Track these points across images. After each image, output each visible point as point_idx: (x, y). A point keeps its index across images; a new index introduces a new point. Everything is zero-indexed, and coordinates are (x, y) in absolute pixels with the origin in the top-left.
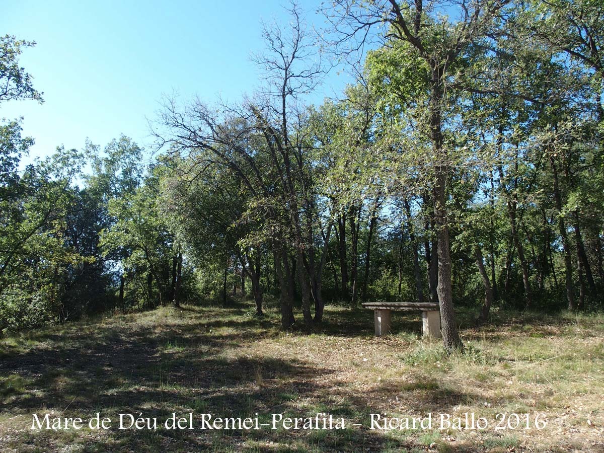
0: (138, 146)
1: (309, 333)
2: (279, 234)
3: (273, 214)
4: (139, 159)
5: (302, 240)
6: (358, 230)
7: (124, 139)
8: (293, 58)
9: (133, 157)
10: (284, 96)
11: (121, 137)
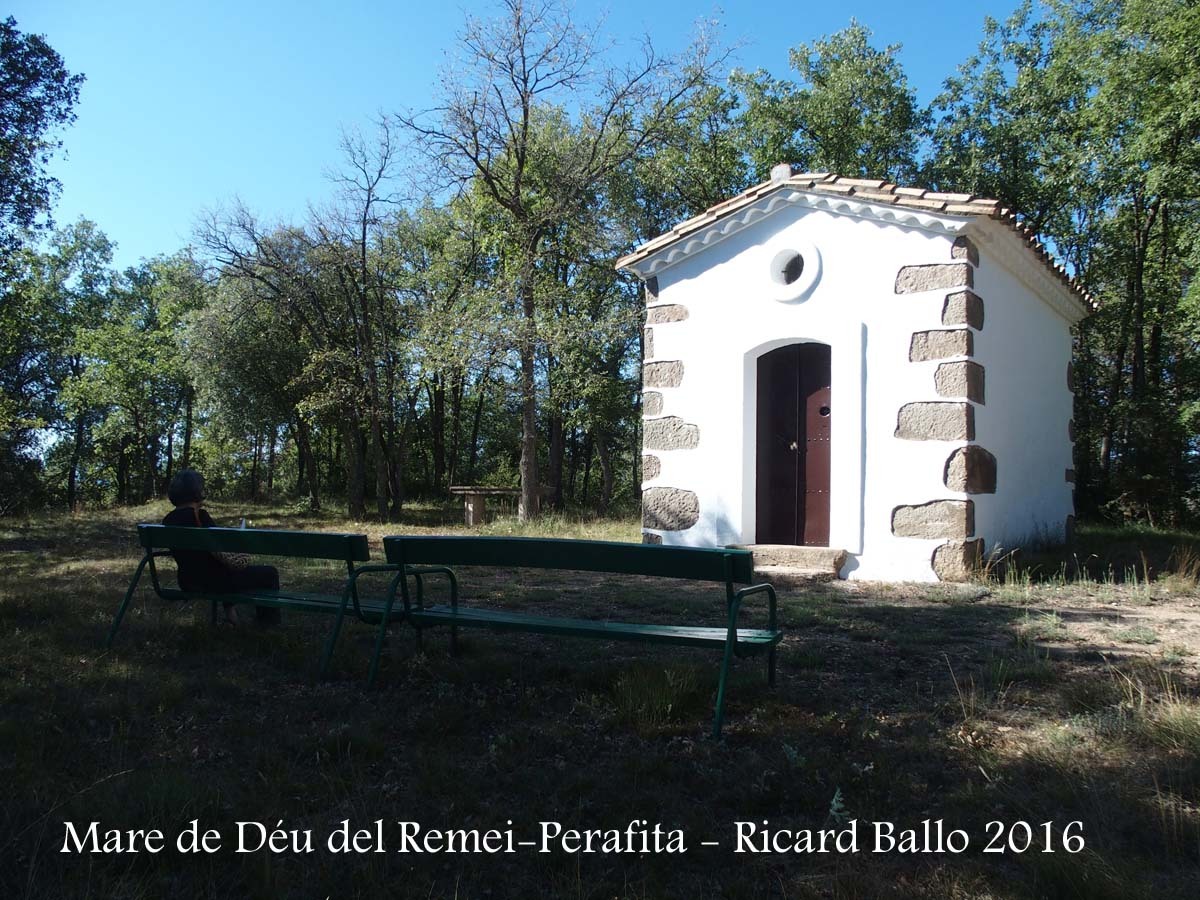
0: (108, 239)
1: (384, 523)
2: (351, 398)
3: (345, 371)
4: (107, 260)
5: (379, 406)
6: (461, 395)
7: (87, 226)
8: (380, 176)
9: (96, 255)
10: (365, 225)
11: (80, 221)
